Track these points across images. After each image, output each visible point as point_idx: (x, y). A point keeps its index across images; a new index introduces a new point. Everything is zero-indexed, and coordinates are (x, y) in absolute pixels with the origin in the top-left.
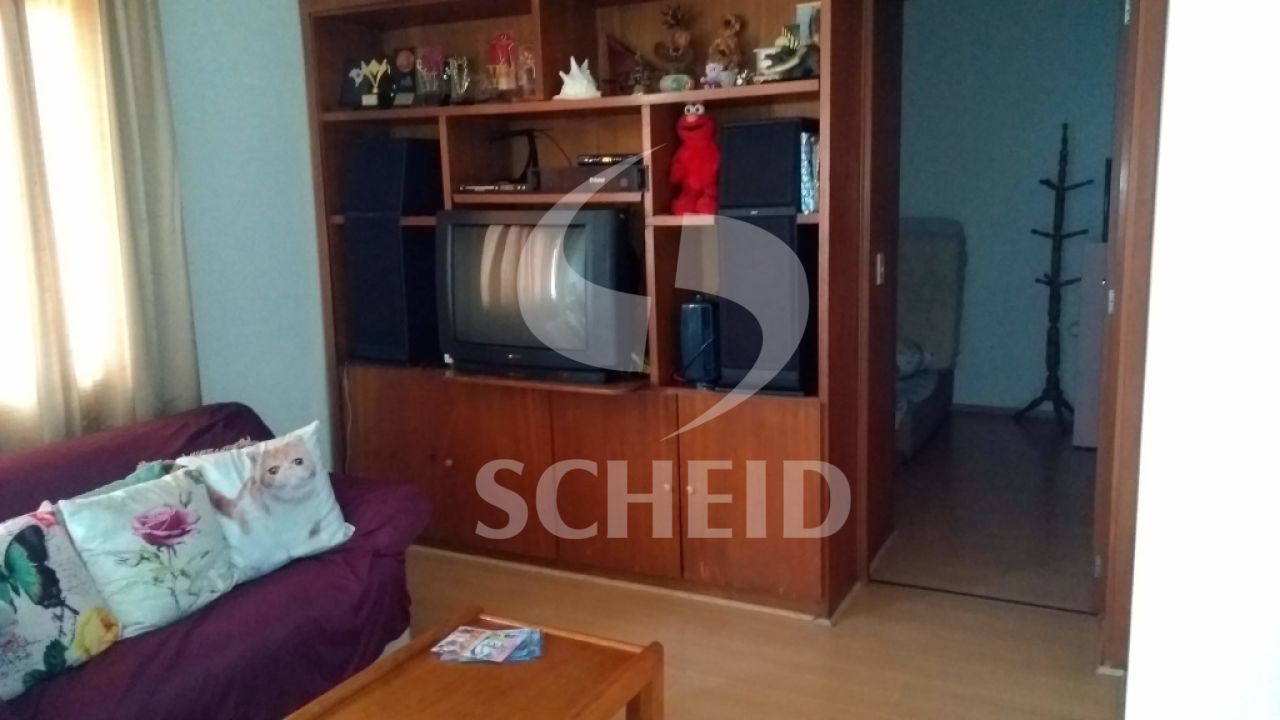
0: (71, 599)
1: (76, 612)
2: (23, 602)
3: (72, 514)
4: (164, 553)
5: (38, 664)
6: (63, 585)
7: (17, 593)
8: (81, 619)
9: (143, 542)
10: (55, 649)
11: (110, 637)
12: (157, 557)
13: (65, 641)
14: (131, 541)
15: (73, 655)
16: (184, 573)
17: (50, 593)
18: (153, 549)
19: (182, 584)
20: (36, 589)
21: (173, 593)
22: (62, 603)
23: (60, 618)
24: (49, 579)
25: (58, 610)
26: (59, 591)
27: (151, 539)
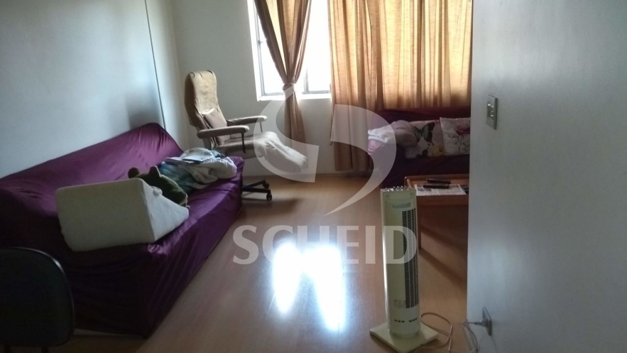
0: (434, 141)
1: (433, 145)
2: (422, 139)
3: (442, 121)
4: (460, 137)
5: (421, 153)
6: (433, 138)
7: (422, 136)
8: (434, 147)
9: (456, 133)
10: (425, 152)
11: (440, 154)
12: (458, 137)
13: (429, 151)
14: (452, 131)
15: (430, 154)
16: (464, 144)
17: (429, 139)
18: (458, 135)
19: (463, 146)
20: (426, 136)
21: (459, 148)
22: (431, 142)
23: (429, 145)
24: (430, 135)
25: (429, 143)
26: (431, 139)
27: (458, 132)
